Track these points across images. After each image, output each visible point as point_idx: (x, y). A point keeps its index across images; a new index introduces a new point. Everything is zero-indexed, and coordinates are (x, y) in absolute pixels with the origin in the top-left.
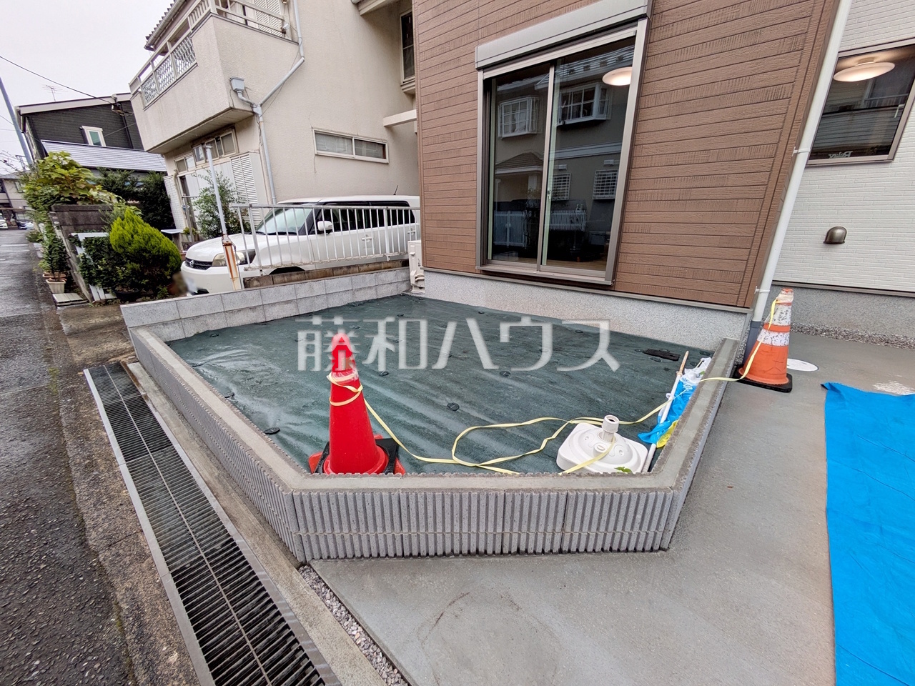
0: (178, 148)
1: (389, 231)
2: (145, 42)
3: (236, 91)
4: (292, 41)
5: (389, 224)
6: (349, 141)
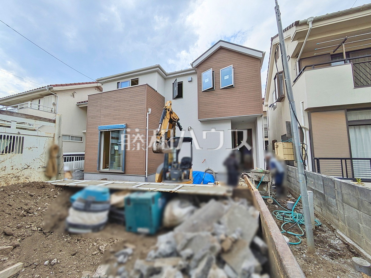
1: (75, 162)
4: (54, 113)
5: (75, 161)
6: (69, 137)
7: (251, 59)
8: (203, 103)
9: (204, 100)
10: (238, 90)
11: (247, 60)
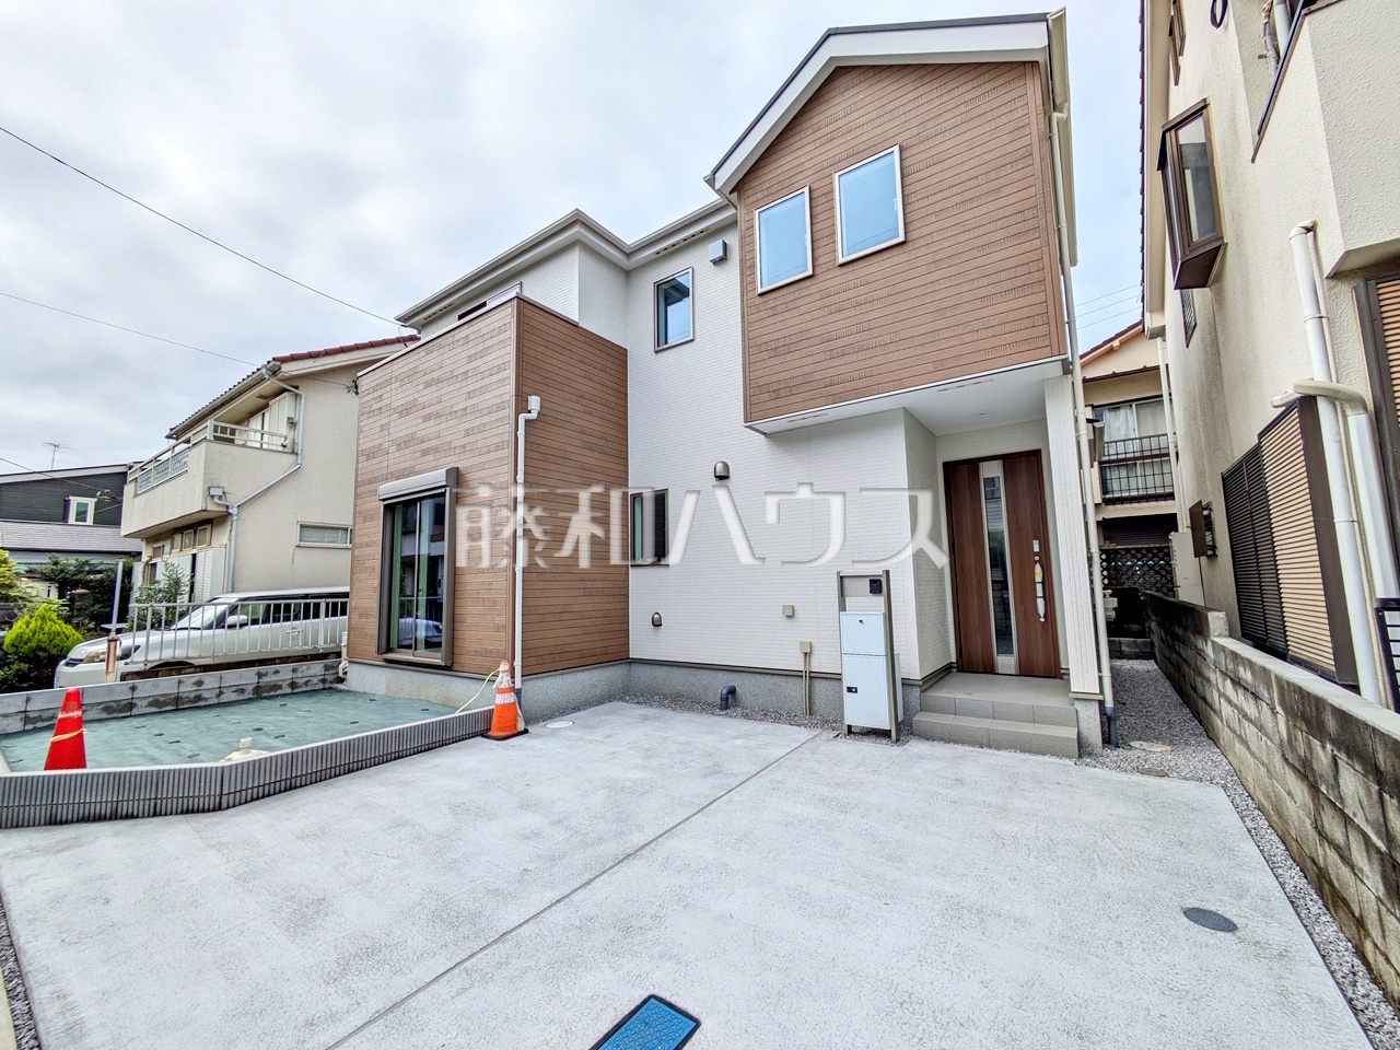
0: (161, 535)
1: (325, 623)
2: (168, 432)
3: (212, 496)
6: (344, 531)
7: (987, 77)
8: (763, 348)
9: (766, 330)
10: (923, 251)
11: (966, 88)
